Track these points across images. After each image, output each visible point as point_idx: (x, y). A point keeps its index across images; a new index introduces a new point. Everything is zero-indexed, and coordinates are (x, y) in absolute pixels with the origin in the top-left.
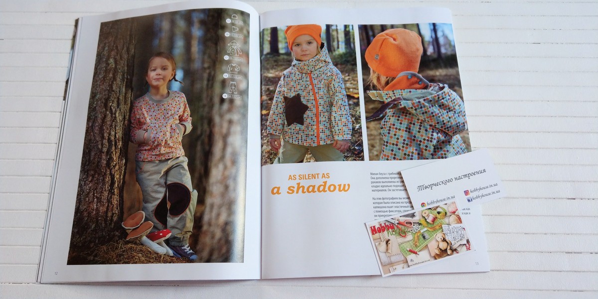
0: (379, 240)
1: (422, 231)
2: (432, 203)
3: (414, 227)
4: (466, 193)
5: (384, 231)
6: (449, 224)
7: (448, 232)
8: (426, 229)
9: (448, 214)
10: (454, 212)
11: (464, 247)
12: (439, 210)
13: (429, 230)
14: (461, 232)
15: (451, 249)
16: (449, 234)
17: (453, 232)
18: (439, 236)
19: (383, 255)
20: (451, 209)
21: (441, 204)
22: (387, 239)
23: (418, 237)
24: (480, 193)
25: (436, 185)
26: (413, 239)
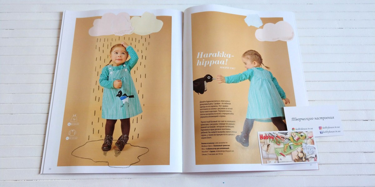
0: (264, 143)
1: (290, 144)
2: (298, 129)
3: (286, 140)
4: (320, 128)
5: (267, 139)
6: (306, 144)
7: (305, 148)
8: (292, 143)
9: (307, 138)
10: (311, 138)
11: (313, 159)
12: (302, 134)
13: (294, 144)
14: (313, 149)
15: (305, 158)
16: (305, 149)
17: (308, 149)
18: (299, 149)
19: (264, 153)
20: (309, 135)
21: (304, 131)
22: (268, 144)
23: (287, 147)
24: (328, 130)
25: (303, 119)
26: (284, 148)
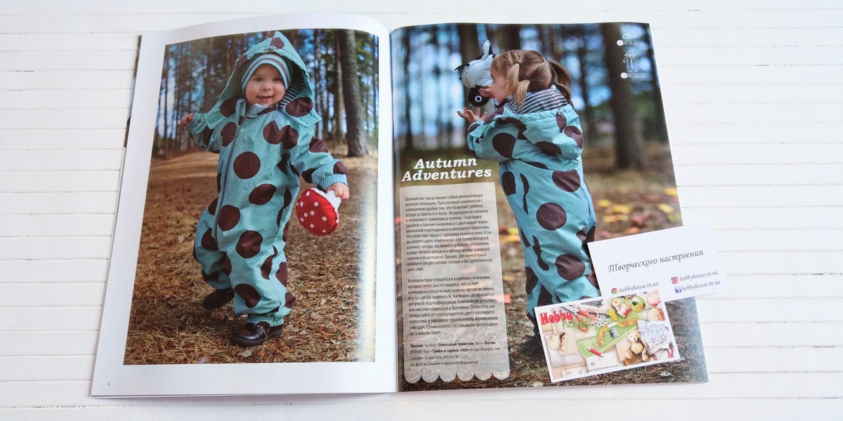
0: (551, 332)
1: (609, 326)
2: (626, 289)
3: (599, 319)
4: (674, 280)
5: (558, 321)
6: (647, 320)
7: (646, 330)
8: (615, 324)
9: (647, 306)
10: (656, 305)
11: (666, 353)
12: (635, 299)
13: (620, 325)
14: (663, 332)
16: (645, 334)
17: (652, 332)
19: (554, 354)
20: (652, 300)
21: (639, 292)
22: (562, 333)
23: (604, 333)
24: (694, 282)
25: (634, 266)
26: (597, 336)
